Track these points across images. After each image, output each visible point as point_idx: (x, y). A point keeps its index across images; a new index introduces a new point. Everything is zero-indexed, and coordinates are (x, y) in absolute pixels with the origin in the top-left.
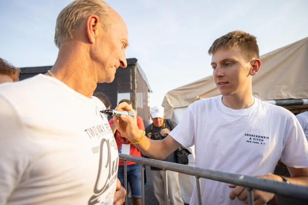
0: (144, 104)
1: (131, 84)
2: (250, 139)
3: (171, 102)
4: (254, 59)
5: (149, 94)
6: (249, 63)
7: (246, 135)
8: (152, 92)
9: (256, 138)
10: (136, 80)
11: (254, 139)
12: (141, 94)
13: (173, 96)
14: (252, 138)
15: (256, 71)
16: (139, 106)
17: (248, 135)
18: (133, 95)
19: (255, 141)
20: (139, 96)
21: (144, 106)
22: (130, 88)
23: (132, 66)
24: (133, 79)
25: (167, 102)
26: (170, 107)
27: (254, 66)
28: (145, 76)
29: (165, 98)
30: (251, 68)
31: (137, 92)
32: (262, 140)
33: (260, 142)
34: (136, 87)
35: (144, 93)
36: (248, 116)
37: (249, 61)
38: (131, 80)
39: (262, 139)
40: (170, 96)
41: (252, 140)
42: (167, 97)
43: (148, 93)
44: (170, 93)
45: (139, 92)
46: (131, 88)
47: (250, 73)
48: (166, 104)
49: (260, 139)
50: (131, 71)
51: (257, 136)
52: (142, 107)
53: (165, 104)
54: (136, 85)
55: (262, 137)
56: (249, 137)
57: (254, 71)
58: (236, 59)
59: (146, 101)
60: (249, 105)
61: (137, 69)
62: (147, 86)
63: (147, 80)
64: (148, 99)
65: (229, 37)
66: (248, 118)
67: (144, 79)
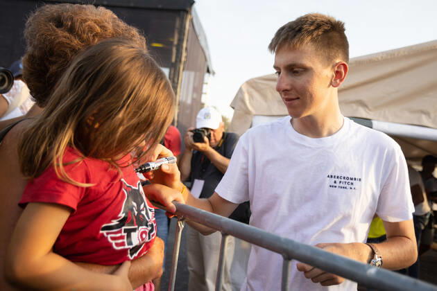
0: (195, 96)
1: (174, 50)
2: (335, 182)
3: (250, 102)
4: (338, 61)
5: (207, 77)
6: (329, 68)
7: (328, 176)
8: (214, 73)
9: (342, 180)
10: (185, 45)
11: (340, 182)
12: (192, 74)
13: (258, 90)
14: (338, 180)
15: (341, 80)
16: (184, 99)
17: (332, 176)
18: (174, 74)
19: (341, 185)
20: (186, 77)
21: (193, 100)
22: (170, 58)
23: (182, 13)
24: (181, 41)
25: (243, 101)
26: (248, 112)
27: (338, 73)
28: (205, 39)
29: (240, 91)
30: (333, 76)
31: (183, 70)
32: (352, 184)
33: (348, 187)
34: (183, 59)
35: (198, 73)
36: (331, 147)
37: (329, 65)
38: (176, 42)
39: (352, 181)
40: (252, 90)
41: (337, 185)
42: (244, 89)
43: (207, 75)
44: (252, 84)
45: (188, 69)
46: (173, 60)
47: (331, 84)
48: (240, 103)
49: (348, 182)
50: (178, 23)
51: (344, 178)
52: (189, 101)
53: (238, 102)
54: (184, 54)
55: (352, 179)
56: (333, 180)
57: (338, 81)
58: (308, 63)
59: (198, 90)
60: (334, 130)
61: (192, 21)
62: (206, 60)
63: (207, 46)
64: (205, 87)
65: (297, 29)
66: (332, 151)
67: (203, 43)
